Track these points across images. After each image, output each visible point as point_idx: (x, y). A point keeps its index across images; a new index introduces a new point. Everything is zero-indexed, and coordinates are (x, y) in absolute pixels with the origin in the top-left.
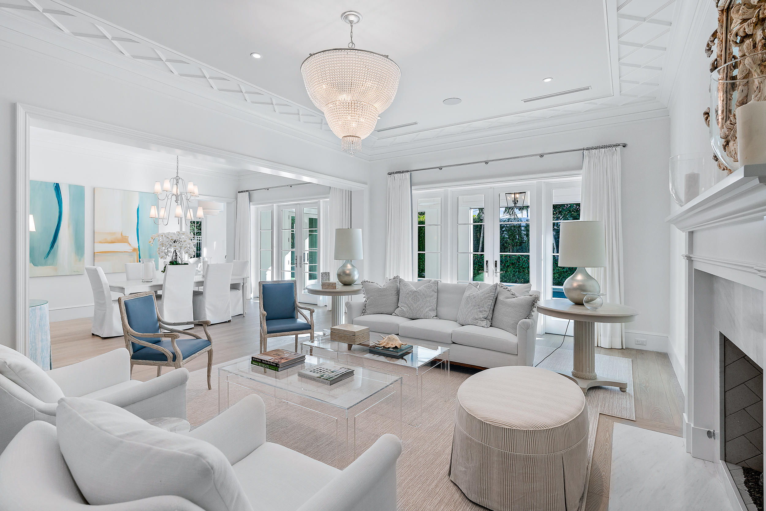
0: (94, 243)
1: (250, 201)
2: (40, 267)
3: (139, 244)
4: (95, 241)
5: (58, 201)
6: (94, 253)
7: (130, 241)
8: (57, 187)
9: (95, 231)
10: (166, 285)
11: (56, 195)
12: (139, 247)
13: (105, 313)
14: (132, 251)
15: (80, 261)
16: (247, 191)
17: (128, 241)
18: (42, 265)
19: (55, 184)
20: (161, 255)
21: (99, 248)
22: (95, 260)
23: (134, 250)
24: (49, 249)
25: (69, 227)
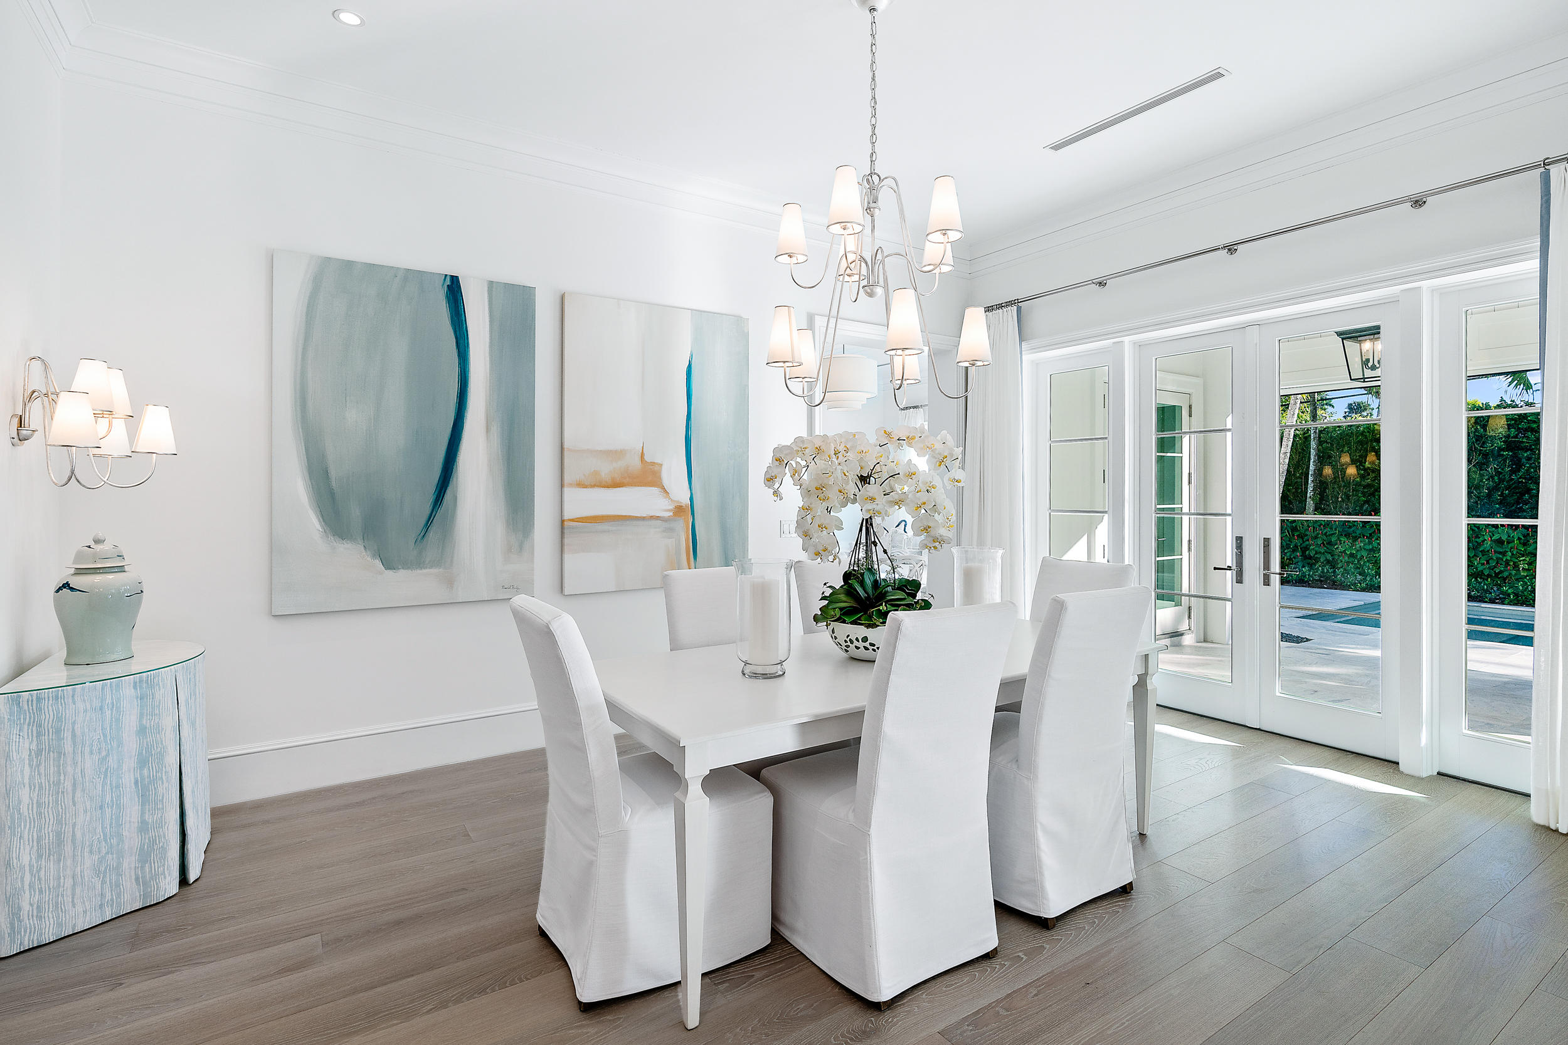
0: (562, 486)
1: (1021, 340)
2: (402, 573)
3: (693, 492)
4: (567, 479)
5: (456, 338)
6: (563, 521)
7: (666, 481)
8: (454, 288)
9: (566, 446)
10: (889, 727)
11: (451, 314)
12: (691, 499)
13: (591, 863)
14: (671, 514)
15: (521, 549)
16: (1010, 303)
17: (660, 478)
18: (407, 565)
19: (448, 279)
20: (815, 540)
21: (581, 503)
22: (566, 548)
23: (679, 510)
24: (430, 511)
25: (488, 430)
